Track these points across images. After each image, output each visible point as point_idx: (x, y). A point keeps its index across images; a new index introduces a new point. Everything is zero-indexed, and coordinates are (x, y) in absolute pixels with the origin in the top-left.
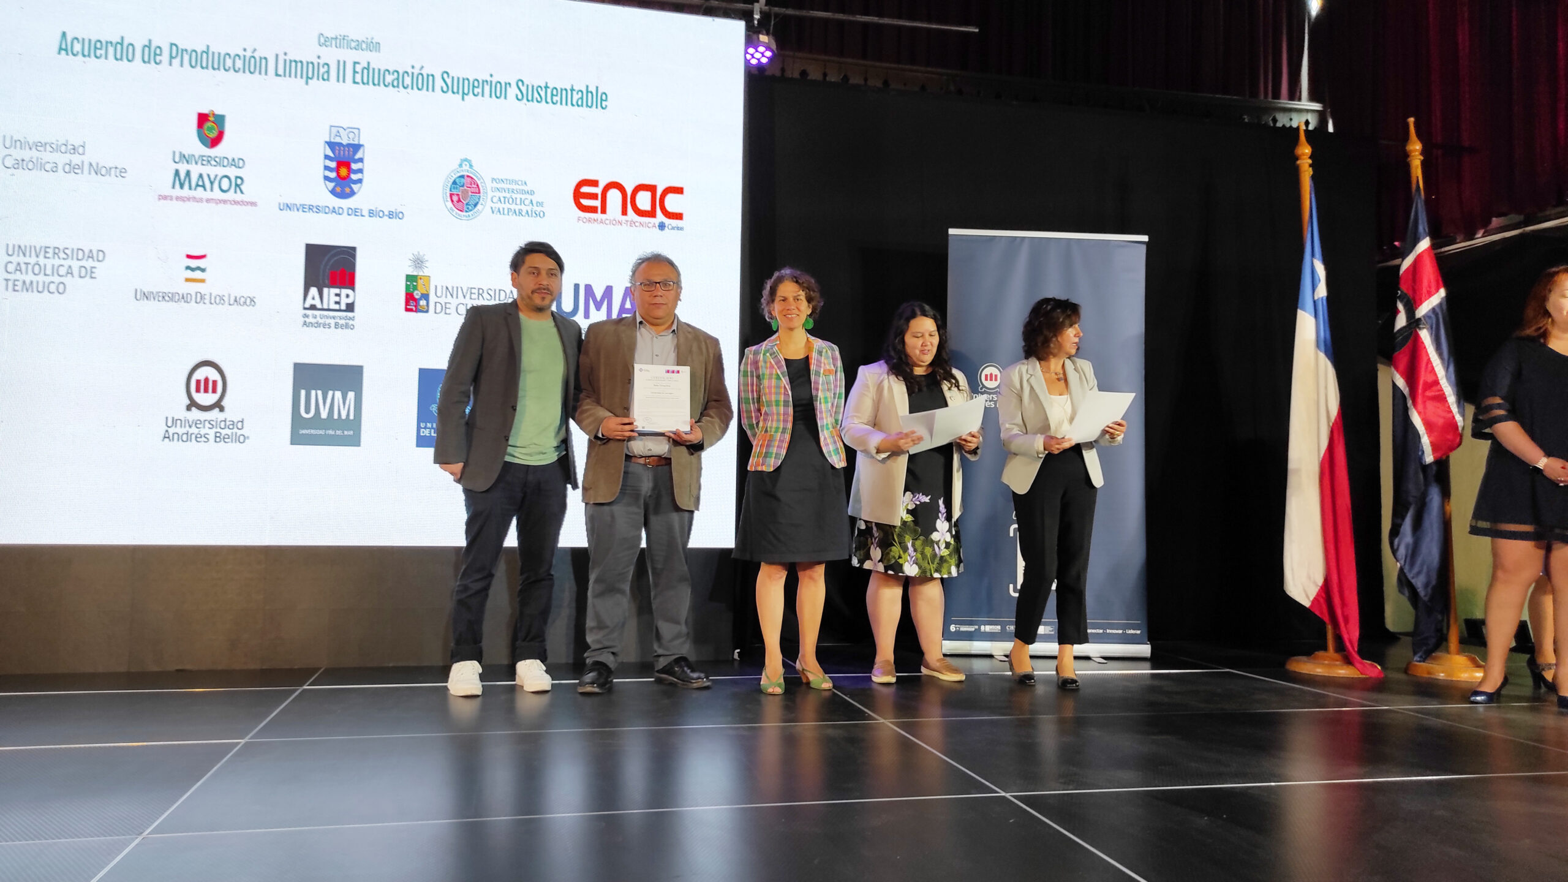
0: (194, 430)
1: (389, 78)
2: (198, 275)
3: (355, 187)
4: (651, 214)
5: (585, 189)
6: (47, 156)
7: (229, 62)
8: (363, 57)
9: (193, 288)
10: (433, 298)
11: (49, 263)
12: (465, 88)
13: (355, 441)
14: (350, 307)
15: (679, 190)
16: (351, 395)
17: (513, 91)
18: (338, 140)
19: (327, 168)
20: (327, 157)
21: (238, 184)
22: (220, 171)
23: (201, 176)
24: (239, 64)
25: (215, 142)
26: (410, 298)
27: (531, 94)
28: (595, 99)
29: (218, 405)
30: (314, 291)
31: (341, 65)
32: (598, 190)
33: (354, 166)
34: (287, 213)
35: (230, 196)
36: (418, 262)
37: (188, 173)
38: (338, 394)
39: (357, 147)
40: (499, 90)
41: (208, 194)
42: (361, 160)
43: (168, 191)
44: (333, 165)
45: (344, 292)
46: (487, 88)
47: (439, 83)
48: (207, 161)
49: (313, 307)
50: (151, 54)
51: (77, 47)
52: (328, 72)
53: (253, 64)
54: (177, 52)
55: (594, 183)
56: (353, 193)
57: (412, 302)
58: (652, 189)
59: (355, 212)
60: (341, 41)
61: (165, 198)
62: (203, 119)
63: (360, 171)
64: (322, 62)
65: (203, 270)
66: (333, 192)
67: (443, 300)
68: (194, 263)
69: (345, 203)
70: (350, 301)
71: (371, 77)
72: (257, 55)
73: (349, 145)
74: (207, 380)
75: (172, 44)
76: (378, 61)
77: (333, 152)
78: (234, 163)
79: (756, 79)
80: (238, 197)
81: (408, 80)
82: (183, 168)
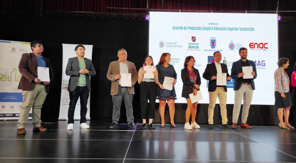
1: (220, 29)
3: (215, 47)
4: (262, 48)
5: (251, 44)
8: (216, 26)
12: (231, 29)
15: (267, 44)
17: (239, 29)
18: (212, 39)
19: (211, 44)
20: (211, 42)
24: (197, 29)
25: (194, 41)
27: (242, 29)
28: (252, 29)
31: (212, 27)
32: (253, 44)
33: (215, 43)
34: (205, 51)
36: (225, 58)
39: (215, 40)
42: (216, 42)
44: (211, 43)
46: (235, 29)
47: (227, 29)
50: (185, 28)
51: (175, 28)
55: (253, 43)
58: (262, 44)
59: (215, 50)
60: (212, 24)
63: (216, 44)
64: (209, 27)
67: (229, 64)
71: (217, 29)
73: (214, 40)
75: (188, 27)
76: (218, 26)
81: (222, 29)
82: (190, 45)
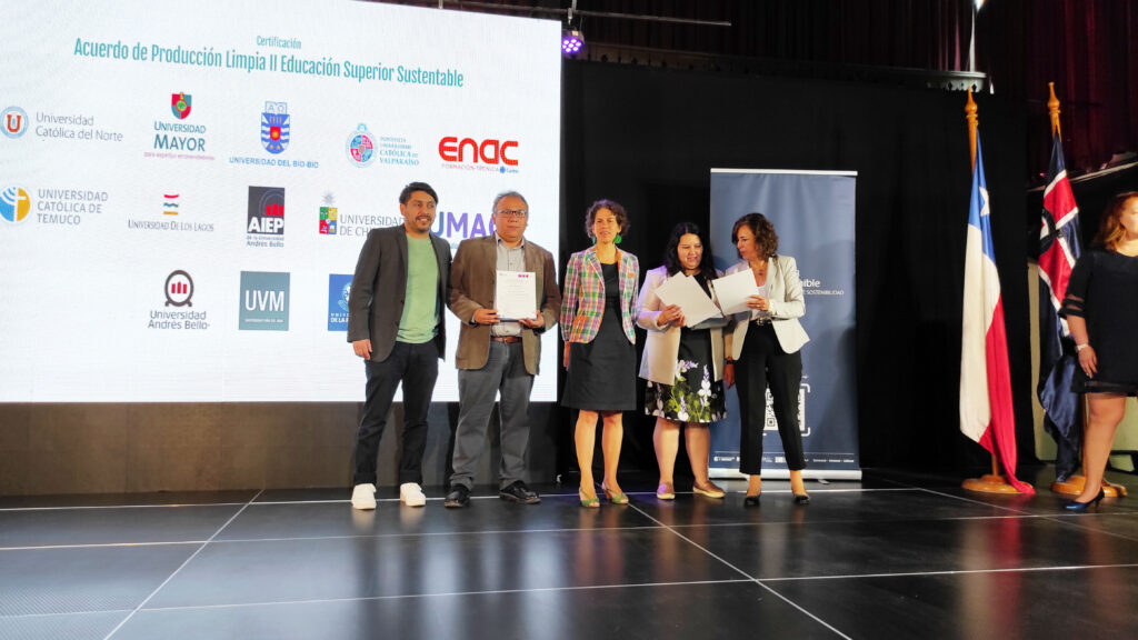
0: (170, 320)
1: (307, 67)
2: (173, 209)
3: (284, 145)
4: (495, 161)
5: (448, 144)
6: (66, 127)
7: (194, 58)
8: (289, 52)
9: (169, 218)
10: (339, 224)
11: (69, 202)
12: (361, 73)
13: (284, 326)
14: (281, 231)
15: (514, 144)
16: (282, 294)
17: (395, 75)
18: (271, 112)
19: (263, 132)
20: (263, 124)
21: (201, 144)
22: (189, 135)
23: (174, 139)
24: (201, 59)
25: (185, 114)
26: (323, 224)
27: (408, 76)
28: (454, 79)
29: (188, 302)
30: (255, 220)
31: (273, 59)
32: (457, 145)
33: (283, 130)
34: (236, 164)
35: (196, 152)
36: (329, 198)
37: (166, 137)
38: (272, 293)
39: (285, 117)
40: (385, 74)
41: (180, 152)
42: (288, 126)
43: (152, 150)
44: (268, 129)
45: (276, 220)
46: (377, 73)
47: (343, 69)
48: (180, 128)
49: (254, 231)
50: (140, 53)
51: (88, 49)
52: (264, 63)
53: (211, 59)
54: (157, 51)
55: (454, 140)
56: (282, 150)
57: (325, 227)
58: (495, 143)
59: (284, 163)
60: (272, 41)
61: (148, 155)
62: (176, 98)
63: (288, 134)
64: (260, 56)
65: (176, 206)
66: (268, 149)
67: (346, 225)
68: (170, 201)
69: (276, 157)
70: (280, 226)
71: (294, 66)
72: (213, 52)
73: (279, 115)
74: (179, 284)
75: (154, 46)
76: (300, 55)
77: (268, 119)
78: (197, 129)
79: (570, 64)
80: (201, 153)
81: (320, 68)
82: (162, 133)
